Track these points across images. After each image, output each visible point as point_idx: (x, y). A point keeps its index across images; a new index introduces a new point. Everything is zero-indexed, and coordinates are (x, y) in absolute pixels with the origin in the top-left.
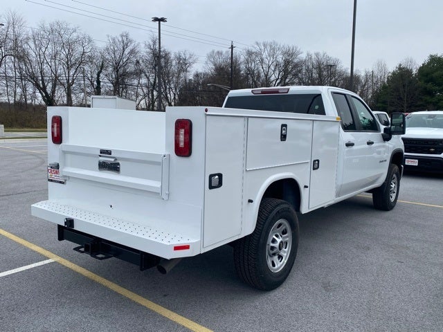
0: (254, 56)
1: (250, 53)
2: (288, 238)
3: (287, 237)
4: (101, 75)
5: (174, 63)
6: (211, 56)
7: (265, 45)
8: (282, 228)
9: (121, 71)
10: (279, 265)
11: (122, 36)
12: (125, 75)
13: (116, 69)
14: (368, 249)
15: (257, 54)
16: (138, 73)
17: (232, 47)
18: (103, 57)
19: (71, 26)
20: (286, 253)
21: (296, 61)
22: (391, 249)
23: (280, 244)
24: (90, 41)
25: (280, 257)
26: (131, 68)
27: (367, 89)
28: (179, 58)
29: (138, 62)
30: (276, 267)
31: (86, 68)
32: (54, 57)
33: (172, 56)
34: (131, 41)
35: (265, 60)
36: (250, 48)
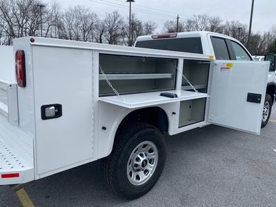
0: (192, 24)
1: (190, 22)
2: (155, 155)
3: (153, 155)
4: (102, 36)
5: (144, 28)
6: (166, 24)
7: (199, 17)
8: (148, 148)
9: (113, 33)
10: (144, 178)
11: (114, 13)
12: (116, 35)
13: (111, 32)
14: (234, 162)
15: (194, 22)
16: (123, 35)
17: (178, 18)
18: (103, 25)
19: (86, 8)
20: (152, 168)
21: (218, 26)
22: (254, 164)
23: (143, 162)
24: (96, 16)
25: (146, 171)
26: (119, 32)
27: (265, 44)
28: (147, 25)
29: (123, 28)
30: (141, 180)
31: (94, 31)
32: (77, 25)
33: (143, 24)
34: (119, 16)
35: (199, 26)
36: (190, 19)
